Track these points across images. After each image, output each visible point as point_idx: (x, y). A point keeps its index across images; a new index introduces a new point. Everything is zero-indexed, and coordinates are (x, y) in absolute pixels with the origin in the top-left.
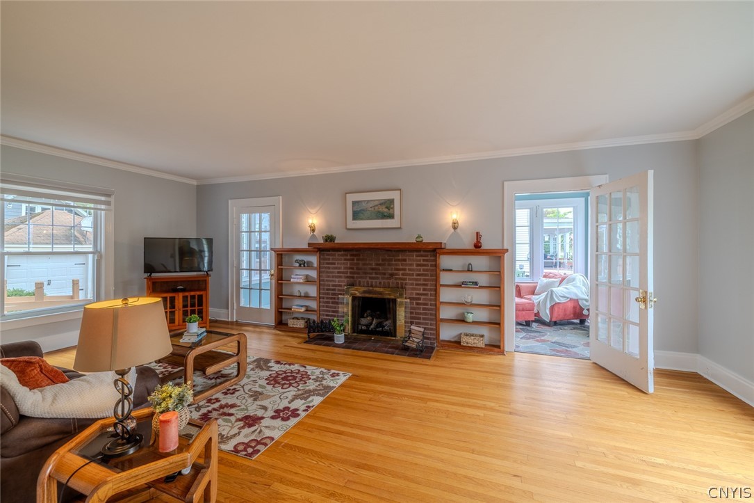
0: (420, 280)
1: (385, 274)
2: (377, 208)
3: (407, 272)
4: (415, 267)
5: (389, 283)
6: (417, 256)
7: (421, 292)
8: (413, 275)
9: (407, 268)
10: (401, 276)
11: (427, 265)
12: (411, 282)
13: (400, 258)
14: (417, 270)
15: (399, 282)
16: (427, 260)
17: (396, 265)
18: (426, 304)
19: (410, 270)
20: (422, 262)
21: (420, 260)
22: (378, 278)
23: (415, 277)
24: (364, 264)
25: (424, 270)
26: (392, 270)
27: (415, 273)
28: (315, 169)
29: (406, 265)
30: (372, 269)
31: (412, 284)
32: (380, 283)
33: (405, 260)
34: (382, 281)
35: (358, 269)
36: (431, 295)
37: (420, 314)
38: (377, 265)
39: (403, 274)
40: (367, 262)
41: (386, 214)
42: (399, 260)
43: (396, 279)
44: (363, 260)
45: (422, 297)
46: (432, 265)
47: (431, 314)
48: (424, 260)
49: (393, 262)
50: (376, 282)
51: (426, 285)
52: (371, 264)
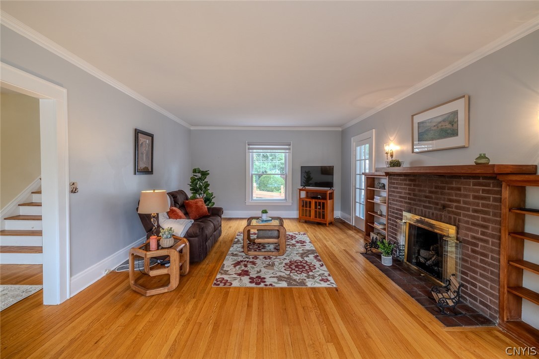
0: (477, 218)
1: (437, 204)
2: (440, 125)
3: (462, 205)
4: (471, 200)
5: (441, 215)
6: (475, 185)
7: (479, 236)
8: (468, 210)
9: (462, 199)
10: (454, 210)
11: (488, 199)
12: (466, 219)
13: (454, 185)
14: (474, 204)
15: (453, 216)
16: (488, 192)
17: (449, 194)
18: (486, 256)
19: (465, 203)
20: (481, 194)
21: (478, 191)
22: (430, 208)
23: (471, 213)
24: (420, 191)
25: (483, 205)
26: (444, 200)
27: (471, 207)
28: (392, 99)
29: (460, 195)
30: (426, 197)
31: (467, 222)
32: (433, 214)
33: (459, 189)
34: (435, 212)
35: (415, 195)
36: (493, 244)
37: (477, 266)
38: (431, 192)
39: (457, 207)
40: (422, 189)
41: (449, 131)
42: (452, 189)
43: (449, 212)
44: (418, 186)
45: (480, 244)
46: (495, 200)
47: (492, 273)
48: (484, 191)
49: (447, 191)
50: (429, 212)
51: (486, 227)
52: (425, 191)
